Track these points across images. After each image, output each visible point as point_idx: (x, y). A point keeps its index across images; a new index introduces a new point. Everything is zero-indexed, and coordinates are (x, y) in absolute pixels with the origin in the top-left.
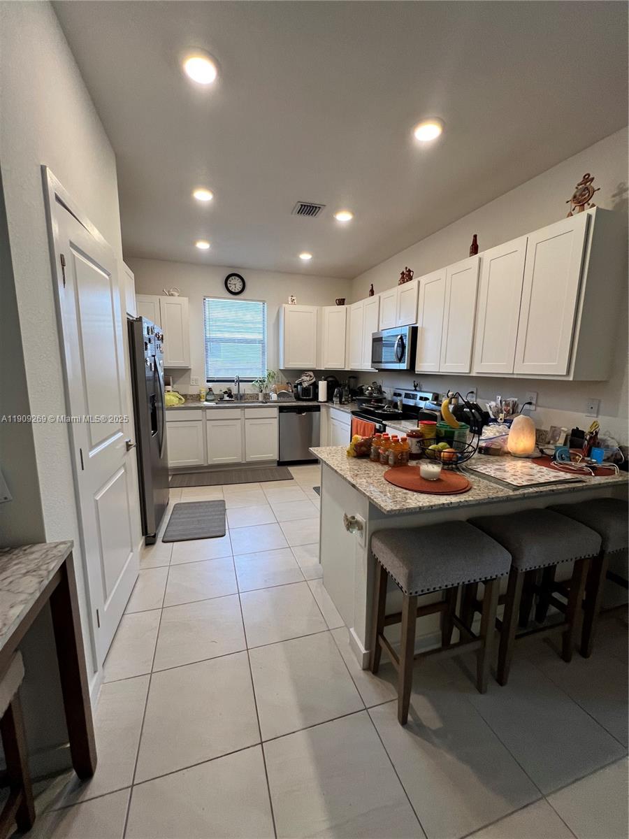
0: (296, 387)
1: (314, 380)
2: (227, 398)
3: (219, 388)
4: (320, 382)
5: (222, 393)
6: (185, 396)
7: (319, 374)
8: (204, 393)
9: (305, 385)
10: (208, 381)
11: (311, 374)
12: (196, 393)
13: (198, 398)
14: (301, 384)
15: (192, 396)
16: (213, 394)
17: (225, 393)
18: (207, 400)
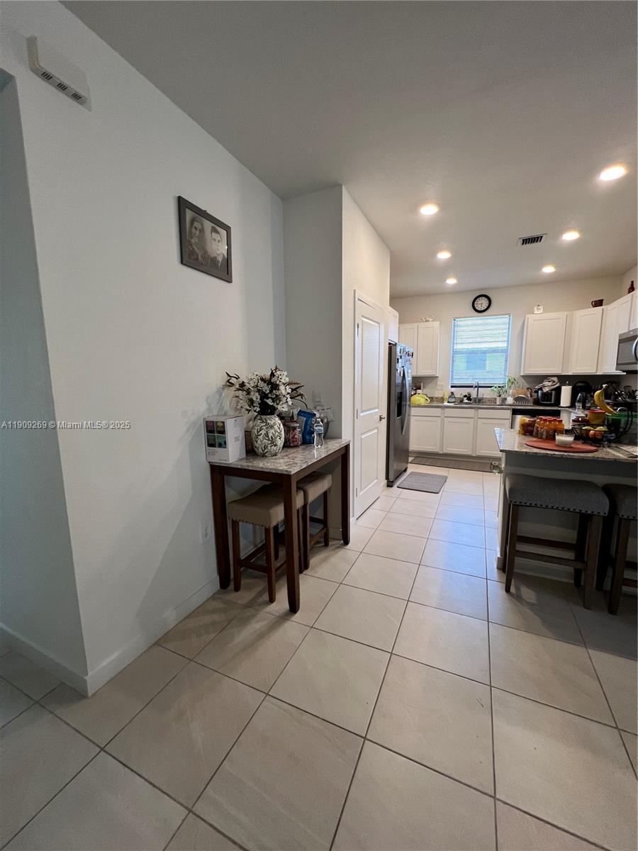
0: (537, 392)
1: (558, 385)
2: (466, 401)
3: (459, 393)
4: (563, 387)
5: (462, 396)
6: (432, 399)
7: (564, 379)
8: (446, 396)
9: (546, 390)
10: (452, 387)
11: (555, 379)
12: (440, 396)
13: (442, 400)
14: (541, 389)
15: (437, 398)
16: (455, 397)
17: (465, 396)
18: (448, 402)
